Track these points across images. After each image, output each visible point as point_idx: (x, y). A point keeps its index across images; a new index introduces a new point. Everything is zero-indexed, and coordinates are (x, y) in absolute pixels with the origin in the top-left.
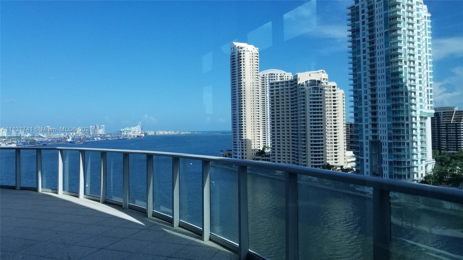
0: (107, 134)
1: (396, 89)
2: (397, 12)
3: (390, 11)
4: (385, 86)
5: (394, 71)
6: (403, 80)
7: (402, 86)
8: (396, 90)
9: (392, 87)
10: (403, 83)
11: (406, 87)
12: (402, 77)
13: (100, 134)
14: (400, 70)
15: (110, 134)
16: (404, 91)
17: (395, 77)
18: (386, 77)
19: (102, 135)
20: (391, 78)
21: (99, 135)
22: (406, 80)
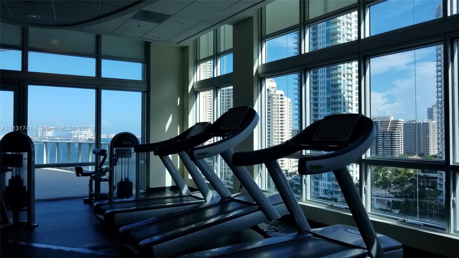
0: (56, 137)
1: (335, 99)
2: (338, 29)
3: (331, 27)
4: (326, 96)
5: (334, 82)
6: (341, 91)
7: (340, 97)
8: (335, 101)
9: (332, 97)
10: (341, 94)
11: (344, 97)
12: (341, 89)
13: (48, 136)
14: (339, 82)
15: (59, 137)
16: (342, 101)
17: (334, 88)
18: (327, 88)
19: (51, 137)
20: (331, 89)
21: (47, 138)
22: (344, 92)
